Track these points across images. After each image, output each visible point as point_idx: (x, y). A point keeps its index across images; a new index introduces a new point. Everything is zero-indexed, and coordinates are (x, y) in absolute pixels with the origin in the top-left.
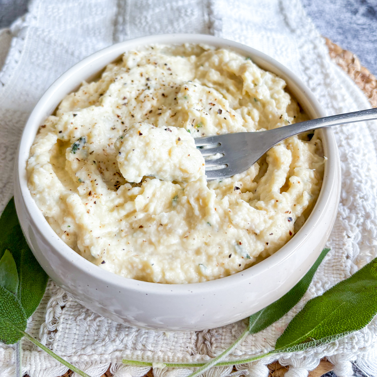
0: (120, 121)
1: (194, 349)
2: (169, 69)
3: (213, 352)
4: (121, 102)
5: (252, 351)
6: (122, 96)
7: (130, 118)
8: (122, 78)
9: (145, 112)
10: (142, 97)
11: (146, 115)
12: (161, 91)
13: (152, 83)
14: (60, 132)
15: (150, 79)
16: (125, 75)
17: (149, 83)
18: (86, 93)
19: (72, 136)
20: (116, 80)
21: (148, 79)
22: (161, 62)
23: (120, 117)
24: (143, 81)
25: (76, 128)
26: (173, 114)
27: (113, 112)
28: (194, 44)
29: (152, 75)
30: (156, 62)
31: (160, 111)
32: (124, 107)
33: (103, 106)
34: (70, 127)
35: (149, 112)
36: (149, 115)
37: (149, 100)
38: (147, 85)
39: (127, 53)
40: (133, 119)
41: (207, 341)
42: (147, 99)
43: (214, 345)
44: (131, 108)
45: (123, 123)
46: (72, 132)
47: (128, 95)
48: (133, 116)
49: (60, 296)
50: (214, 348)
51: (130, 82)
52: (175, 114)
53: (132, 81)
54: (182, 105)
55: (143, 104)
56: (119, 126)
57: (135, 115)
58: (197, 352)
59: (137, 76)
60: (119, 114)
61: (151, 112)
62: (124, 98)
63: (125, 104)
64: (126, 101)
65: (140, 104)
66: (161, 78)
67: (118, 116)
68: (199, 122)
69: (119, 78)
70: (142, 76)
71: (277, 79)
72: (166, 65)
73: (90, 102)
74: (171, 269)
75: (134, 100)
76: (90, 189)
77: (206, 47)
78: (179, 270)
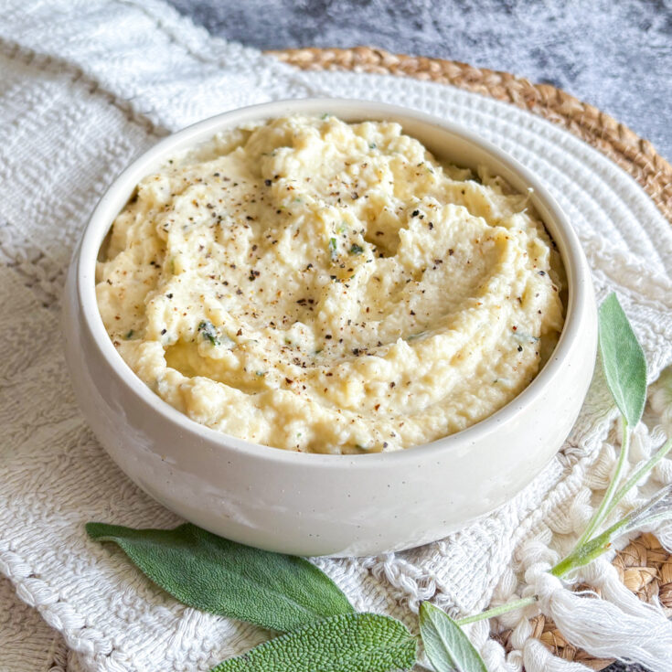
0: (220, 285)
2: (226, 179)
4: (201, 255)
6: (196, 247)
7: (230, 270)
8: (173, 221)
9: (246, 253)
10: (226, 234)
11: (251, 255)
12: (242, 217)
13: (220, 209)
14: (164, 331)
15: (213, 204)
16: (171, 216)
17: (214, 211)
20: (167, 228)
21: (209, 207)
22: (204, 175)
23: (215, 277)
24: (205, 212)
25: (185, 315)
26: (296, 233)
27: (200, 275)
28: (230, 129)
29: (209, 199)
30: (199, 179)
31: (271, 240)
32: (209, 260)
34: (176, 317)
35: (251, 249)
36: (255, 253)
37: (241, 233)
38: (214, 215)
39: (141, 185)
40: (237, 269)
42: (236, 232)
44: (221, 257)
45: (226, 283)
46: (182, 324)
47: (203, 241)
48: (233, 266)
51: (188, 222)
52: (298, 230)
53: (191, 219)
54: (302, 212)
55: (236, 241)
56: (223, 290)
57: (235, 264)
59: (191, 210)
60: (212, 274)
61: (254, 248)
62: (201, 248)
63: (208, 256)
64: (205, 251)
65: (231, 245)
66: (227, 197)
67: (213, 277)
68: (341, 224)
69: (169, 222)
70: (197, 205)
71: (385, 125)
72: (217, 175)
73: (145, 282)
74: (470, 405)
75: (215, 244)
76: (283, 377)
77: (252, 126)
78: (479, 402)
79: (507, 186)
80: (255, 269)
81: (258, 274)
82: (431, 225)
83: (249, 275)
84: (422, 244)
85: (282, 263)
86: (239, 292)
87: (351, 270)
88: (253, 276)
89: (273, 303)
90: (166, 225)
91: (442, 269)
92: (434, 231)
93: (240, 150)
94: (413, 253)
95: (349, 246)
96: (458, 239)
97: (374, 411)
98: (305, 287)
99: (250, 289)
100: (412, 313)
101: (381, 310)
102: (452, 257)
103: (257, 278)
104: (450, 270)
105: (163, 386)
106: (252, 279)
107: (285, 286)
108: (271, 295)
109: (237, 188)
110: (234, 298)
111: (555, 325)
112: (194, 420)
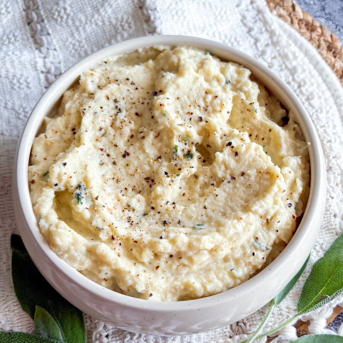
0: (105, 155)
1: (231, 331)
2: (132, 84)
3: (248, 330)
4: (99, 134)
5: (280, 319)
6: (98, 128)
7: (114, 148)
8: (90, 107)
9: (126, 138)
10: (118, 123)
11: (129, 141)
12: (133, 111)
13: (122, 104)
14: (56, 185)
15: (118, 100)
16: (91, 103)
17: (117, 104)
18: (56, 132)
19: (68, 185)
20: (85, 111)
21: (116, 101)
22: (121, 77)
23: (103, 150)
24: (112, 104)
25: (71, 177)
26: (157, 135)
27: (95, 146)
29: (118, 95)
30: (117, 79)
31: (142, 135)
32: (104, 138)
33: (84, 144)
34: (65, 178)
35: (130, 137)
36: (131, 140)
37: (126, 125)
38: (117, 107)
39: (82, 75)
40: (117, 148)
41: (240, 323)
42: (124, 124)
43: (248, 324)
44: (111, 137)
45: (108, 155)
46: (68, 182)
47: (103, 125)
48: (116, 146)
49: (101, 328)
50: (248, 327)
51: (99, 109)
52: (159, 134)
53: (101, 108)
54: (163, 123)
55: (122, 130)
56: (106, 159)
57: (118, 144)
58: (233, 333)
59: (104, 100)
60: (102, 147)
61: (132, 136)
62: (101, 129)
63: (103, 135)
64: (103, 131)
65: (118, 131)
66: (128, 96)
67: (102, 150)
68: (185, 136)
69: (87, 108)
70: (108, 98)
71: (241, 69)
72: (128, 79)
73: (65, 141)
74: (210, 281)
75: (110, 128)
76: (111, 234)
77: (161, 48)
78: (216, 281)
79: (299, 132)
80: (128, 151)
81: (128, 154)
82: (237, 154)
83: (123, 153)
84: (227, 164)
85: (144, 151)
86: (114, 163)
87: (180, 169)
88: (126, 154)
89: (131, 175)
90: (85, 109)
91: (233, 184)
92: (237, 158)
93: (151, 62)
94: (220, 168)
95: (186, 151)
96: (250, 167)
97: (155, 269)
98: (152, 171)
99: (121, 162)
100: (205, 208)
101: (190, 198)
102: (242, 178)
103: (127, 157)
104: (238, 185)
105: (42, 222)
106: (124, 156)
107: (141, 167)
108: (132, 170)
109: (137, 91)
110: (111, 166)
111: (285, 240)
112: (51, 249)
